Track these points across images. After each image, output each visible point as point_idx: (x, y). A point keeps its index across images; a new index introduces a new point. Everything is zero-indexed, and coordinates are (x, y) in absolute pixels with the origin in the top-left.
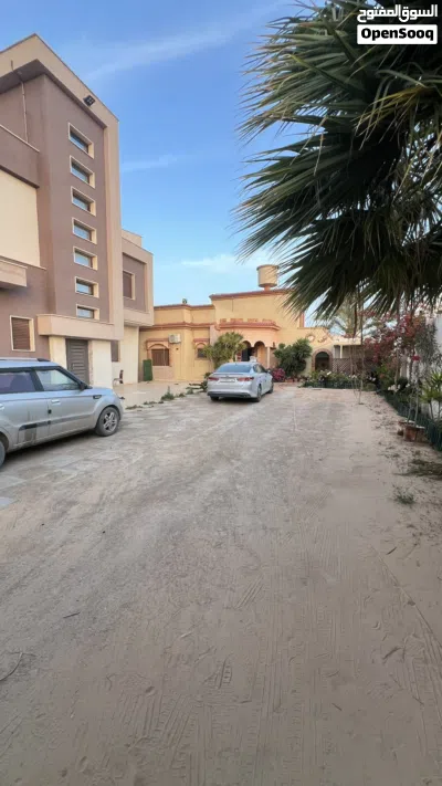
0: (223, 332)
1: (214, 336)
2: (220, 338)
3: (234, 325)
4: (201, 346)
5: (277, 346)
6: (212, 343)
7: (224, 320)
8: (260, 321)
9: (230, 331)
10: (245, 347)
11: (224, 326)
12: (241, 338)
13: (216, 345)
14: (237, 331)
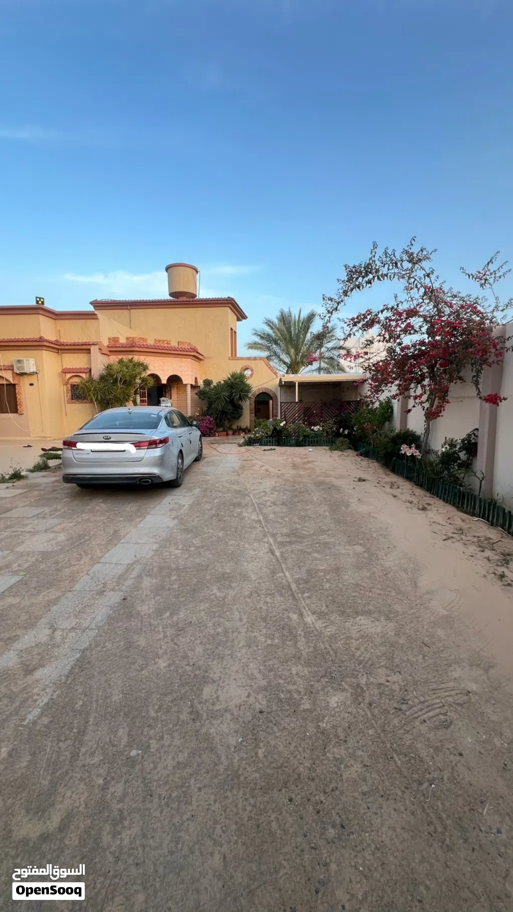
0: (114, 359)
1: (99, 364)
2: (109, 367)
3: (131, 347)
4: (76, 380)
5: (201, 383)
6: (96, 375)
7: (115, 340)
8: (174, 344)
9: (126, 358)
10: (151, 383)
11: (114, 348)
12: (145, 368)
13: (103, 378)
14: (137, 358)
